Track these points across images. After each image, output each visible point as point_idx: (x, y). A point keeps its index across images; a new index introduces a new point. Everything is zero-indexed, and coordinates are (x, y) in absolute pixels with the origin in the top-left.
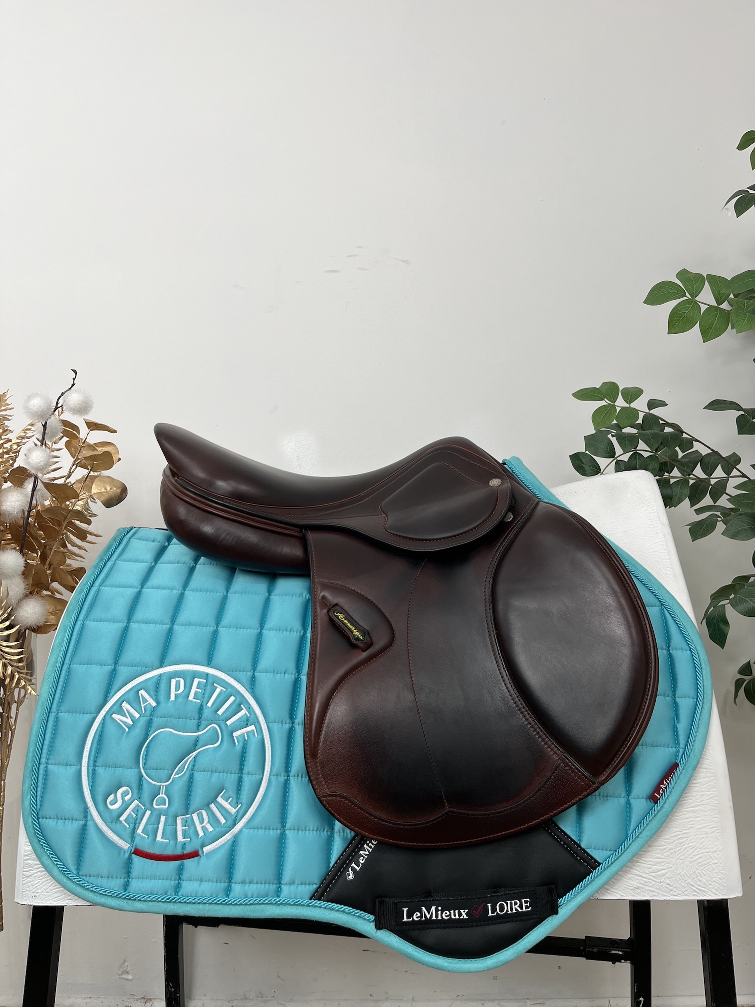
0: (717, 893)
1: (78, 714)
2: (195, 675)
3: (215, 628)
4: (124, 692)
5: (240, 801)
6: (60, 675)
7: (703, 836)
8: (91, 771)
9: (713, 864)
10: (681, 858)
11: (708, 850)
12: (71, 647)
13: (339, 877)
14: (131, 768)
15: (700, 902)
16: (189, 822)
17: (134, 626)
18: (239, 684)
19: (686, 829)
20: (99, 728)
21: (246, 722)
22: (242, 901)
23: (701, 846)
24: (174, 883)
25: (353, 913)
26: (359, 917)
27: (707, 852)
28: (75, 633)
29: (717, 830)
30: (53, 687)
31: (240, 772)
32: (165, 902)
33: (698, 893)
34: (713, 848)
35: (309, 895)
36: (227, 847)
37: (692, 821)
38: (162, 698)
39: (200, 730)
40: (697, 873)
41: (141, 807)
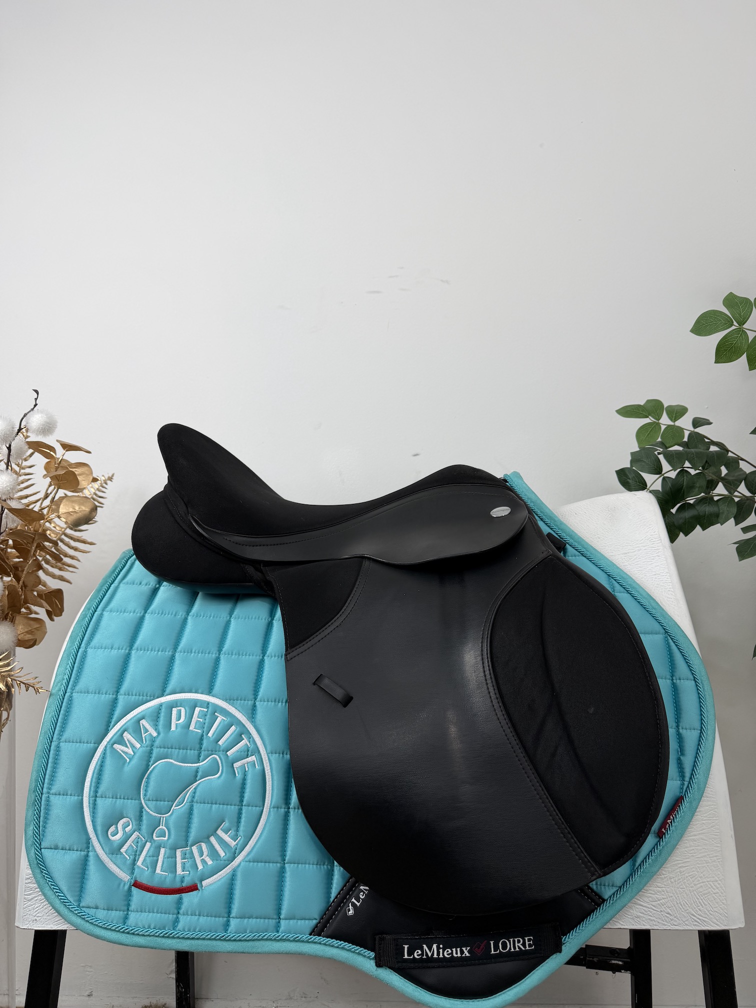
0: (719, 923)
1: (79, 743)
2: (196, 703)
3: (217, 655)
4: (125, 722)
5: (239, 834)
6: (62, 703)
7: (703, 865)
8: (92, 801)
9: (714, 893)
10: (681, 887)
11: (709, 880)
12: (73, 676)
13: (339, 912)
14: (132, 799)
15: (702, 934)
16: (189, 855)
18: (239, 713)
19: (686, 858)
20: (101, 759)
21: (247, 753)
22: (240, 937)
23: (702, 875)
24: (173, 917)
25: (353, 950)
26: (359, 954)
27: (708, 882)
28: (78, 661)
29: (717, 859)
30: (55, 716)
31: (240, 804)
32: (163, 937)
33: (700, 924)
34: (714, 877)
35: (308, 931)
36: (226, 880)
37: (693, 849)
38: (163, 728)
39: (200, 761)
40: (698, 902)
41: (141, 838)
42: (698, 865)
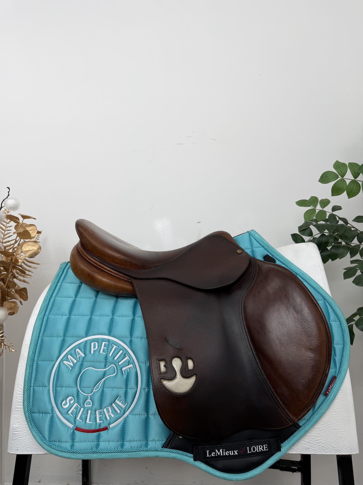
0: (347, 451)
1: (47, 362)
2: (103, 340)
3: (112, 317)
4: (69, 350)
5: (127, 402)
6: (37, 342)
7: (340, 423)
8: (54, 389)
9: (345, 437)
10: (329, 434)
11: (342, 430)
12: (43, 329)
14: (74, 387)
15: (338, 456)
16: (103, 413)
17: (73, 317)
18: (124, 344)
19: (332, 420)
20: (57, 368)
21: (128, 363)
22: (130, 450)
23: (339, 428)
24: (96, 443)
25: (183, 454)
26: (186, 455)
27: (341, 431)
28: (44, 322)
29: (346, 421)
30: (34, 349)
31: (126, 388)
32: (92, 453)
33: (337, 451)
34: (345, 429)
35: (161, 446)
36: (121, 424)
37: (335, 416)
38: (88, 353)
39: (106, 367)
40: (337, 441)
41: (79, 406)
42: (337, 424)
